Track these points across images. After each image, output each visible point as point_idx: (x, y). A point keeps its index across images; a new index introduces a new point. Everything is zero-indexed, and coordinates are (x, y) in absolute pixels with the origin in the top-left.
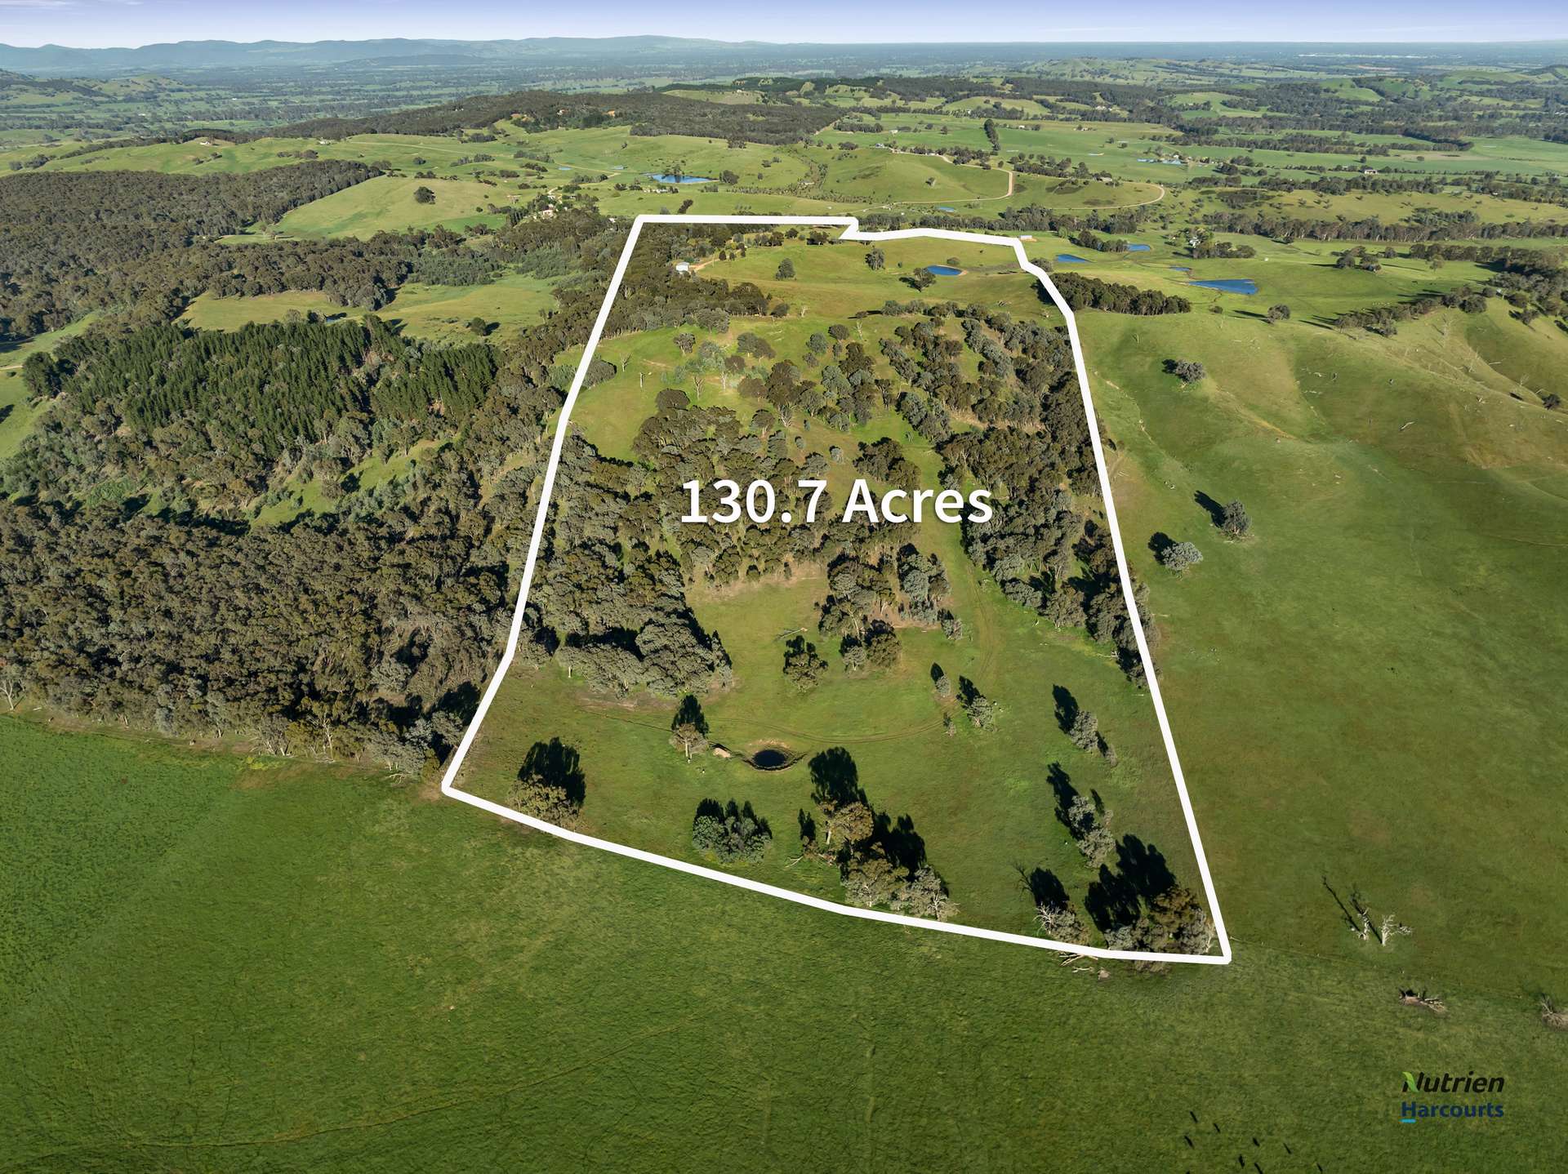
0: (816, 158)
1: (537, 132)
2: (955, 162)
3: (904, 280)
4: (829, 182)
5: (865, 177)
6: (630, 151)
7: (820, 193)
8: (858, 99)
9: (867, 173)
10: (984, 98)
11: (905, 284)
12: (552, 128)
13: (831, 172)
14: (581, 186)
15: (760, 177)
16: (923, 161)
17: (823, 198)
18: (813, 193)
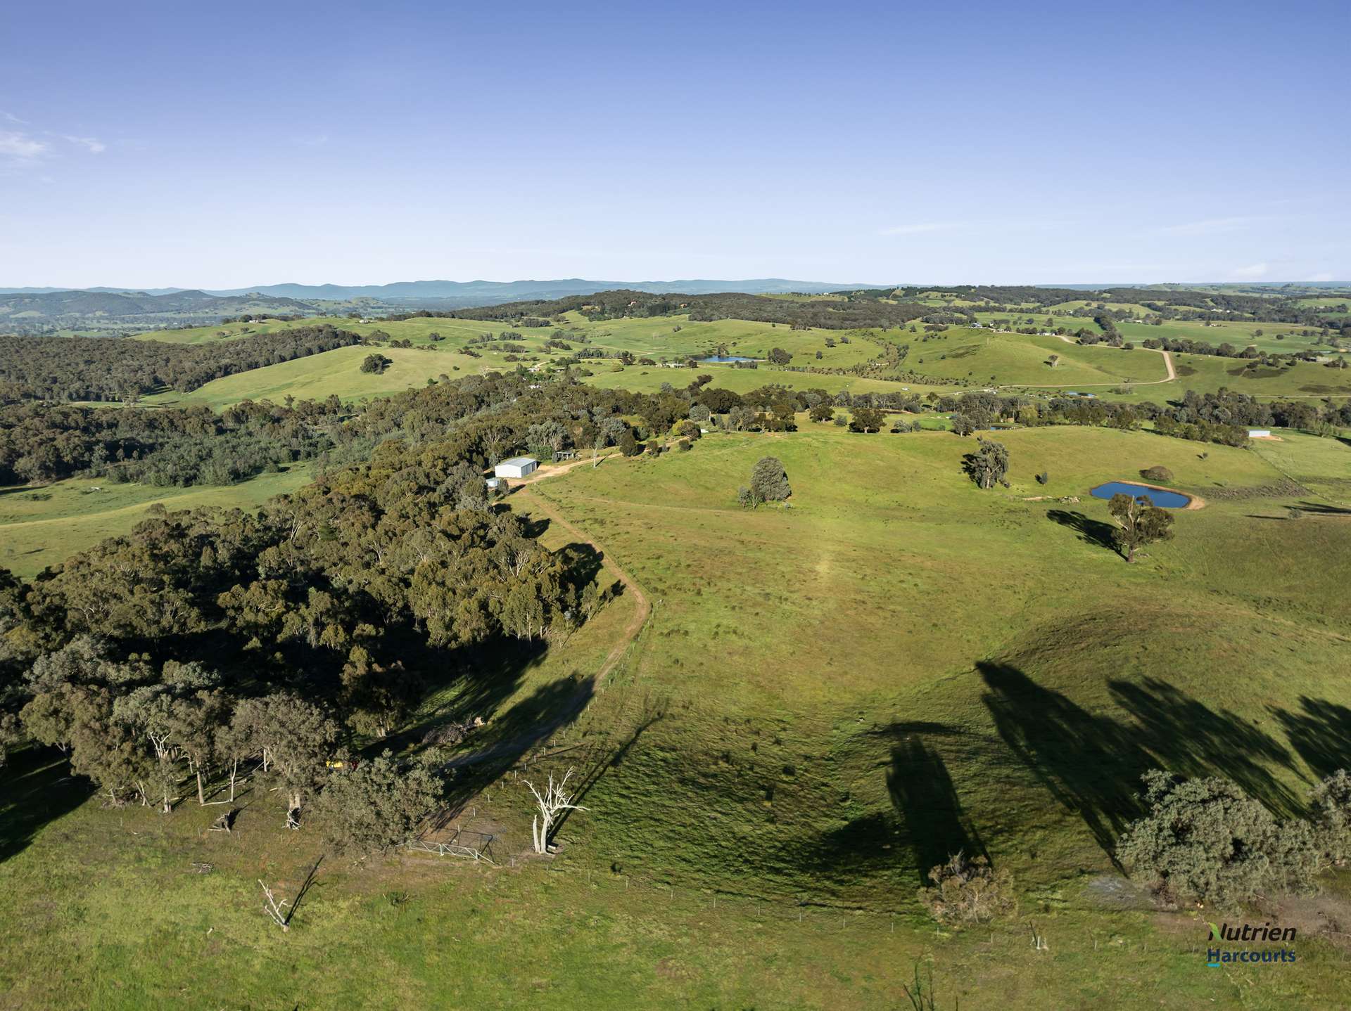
0: (895, 341)
1: (600, 320)
2: (1078, 342)
3: (1062, 517)
4: (909, 363)
5: (958, 356)
6: (682, 334)
7: (895, 375)
8: (949, 302)
9: (961, 351)
10: (1085, 302)
11: (1068, 531)
12: (616, 317)
13: (911, 354)
14: (581, 360)
15: (819, 356)
16: (1033, 342)
17: (898, 379)
18: (887, 373)
